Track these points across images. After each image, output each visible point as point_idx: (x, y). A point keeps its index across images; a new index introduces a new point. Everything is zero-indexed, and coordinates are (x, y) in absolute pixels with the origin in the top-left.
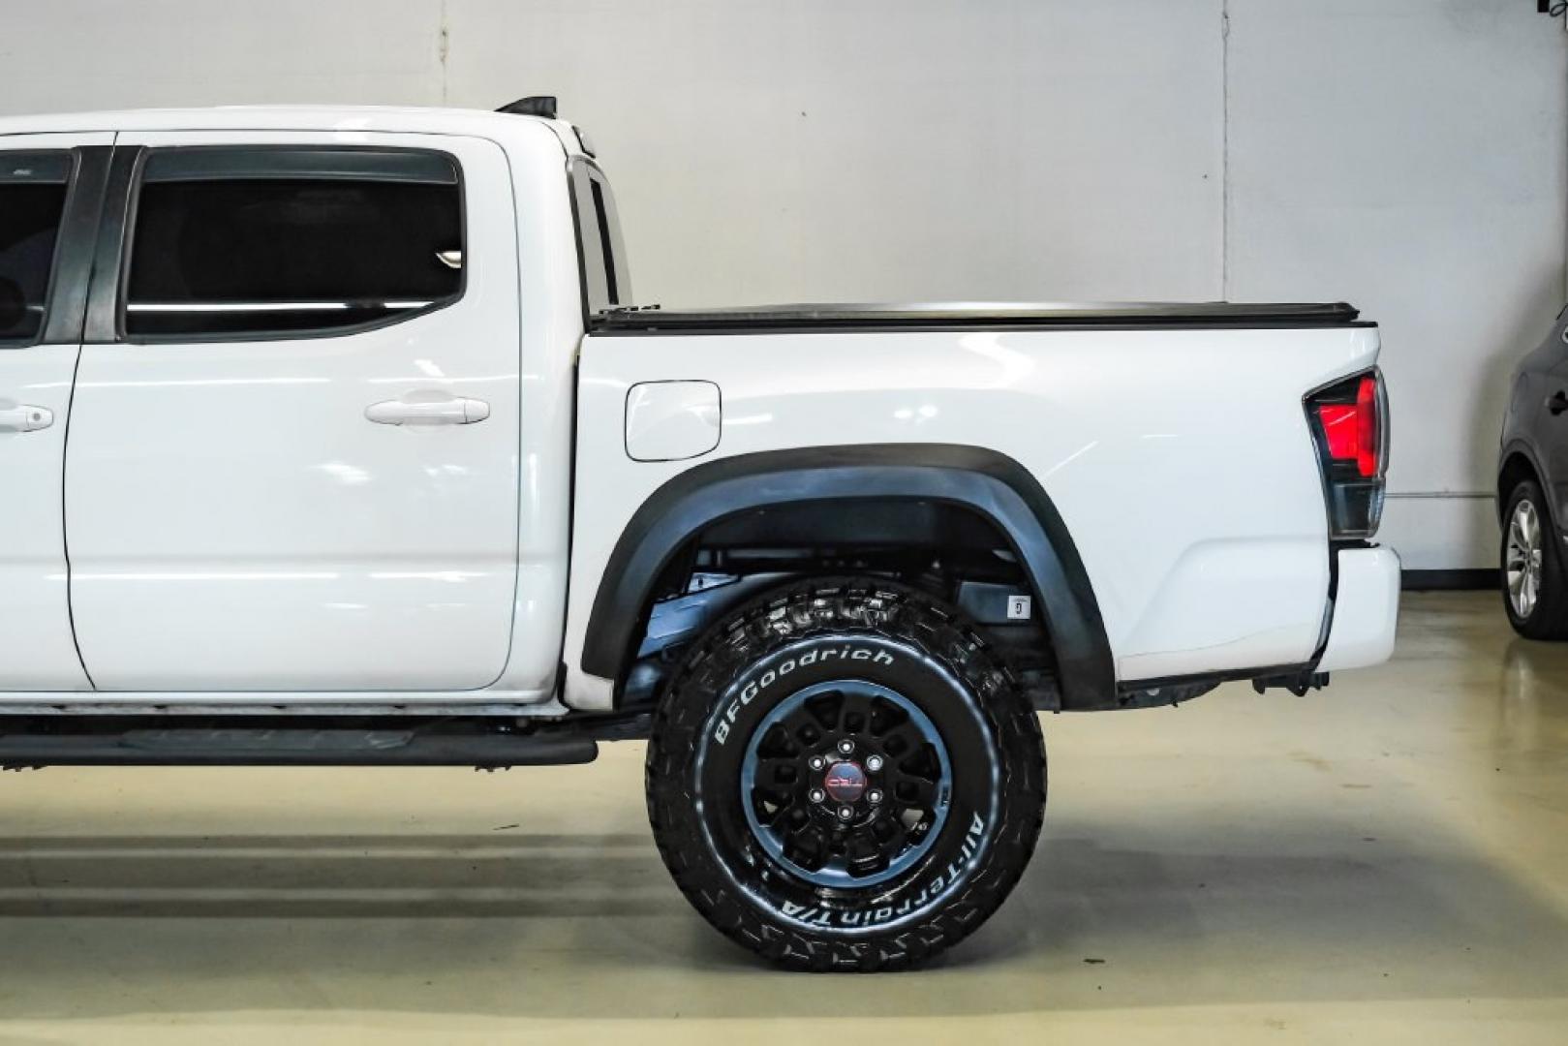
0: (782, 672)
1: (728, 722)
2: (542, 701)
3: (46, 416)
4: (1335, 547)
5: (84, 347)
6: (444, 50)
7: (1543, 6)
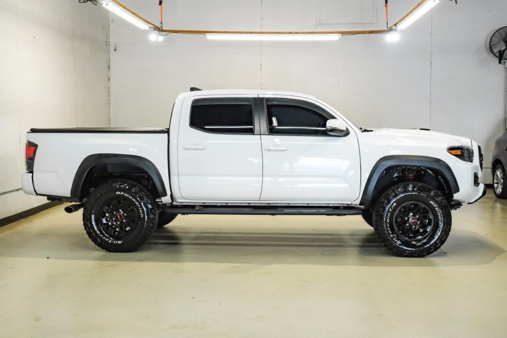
6: (261, 68)
7: (500, 62)
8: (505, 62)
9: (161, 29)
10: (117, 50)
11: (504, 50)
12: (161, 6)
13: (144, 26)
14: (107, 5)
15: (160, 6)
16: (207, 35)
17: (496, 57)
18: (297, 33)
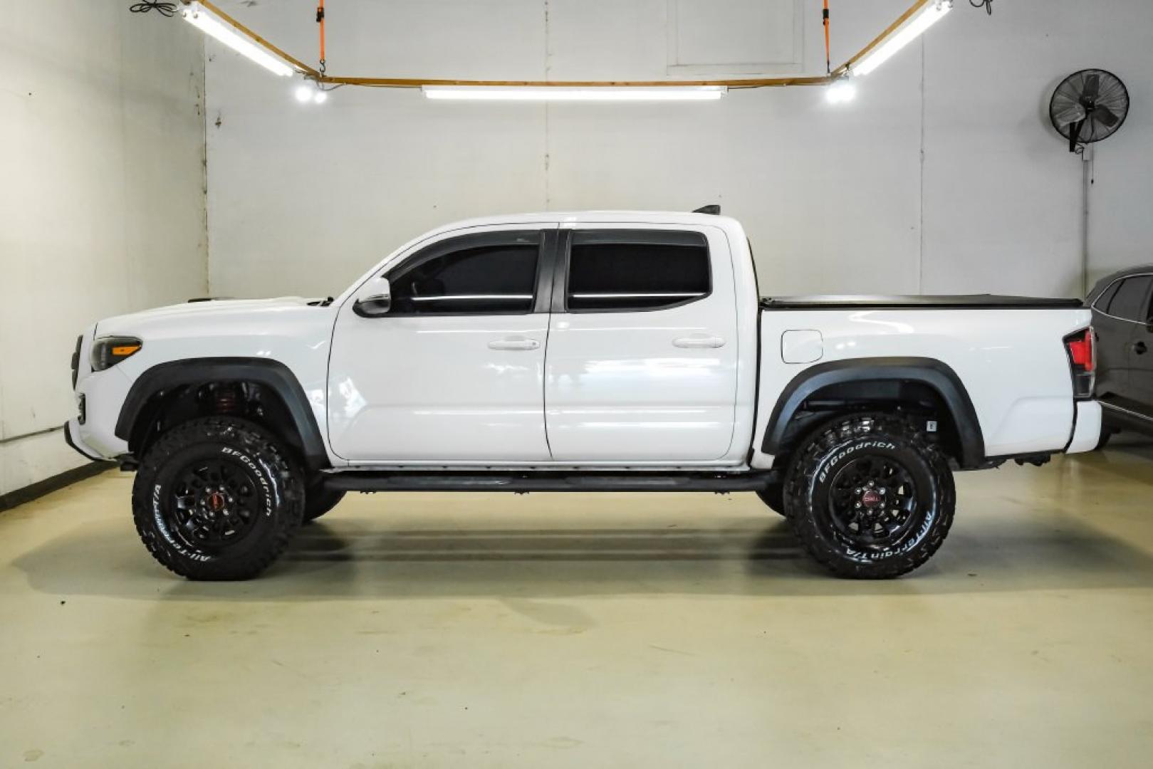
0: (848, 452)
1: (825, 473)
2: (741, 465)
3: (537, 343)
4: (1076, 401)
5: (552, 315)
6: (547, 164)
7: (1072, 149)
8: (1083, 148)
9: (321, 76)
10: (221, 126)
11: (1081, 122)
12: (322, 25)
13: (282, 69)
14: (196, 17)
15: (319, 24)
16: (428, 89)
17: (1066, 137)
18: (627, 84)
